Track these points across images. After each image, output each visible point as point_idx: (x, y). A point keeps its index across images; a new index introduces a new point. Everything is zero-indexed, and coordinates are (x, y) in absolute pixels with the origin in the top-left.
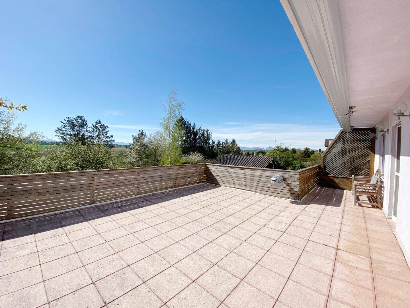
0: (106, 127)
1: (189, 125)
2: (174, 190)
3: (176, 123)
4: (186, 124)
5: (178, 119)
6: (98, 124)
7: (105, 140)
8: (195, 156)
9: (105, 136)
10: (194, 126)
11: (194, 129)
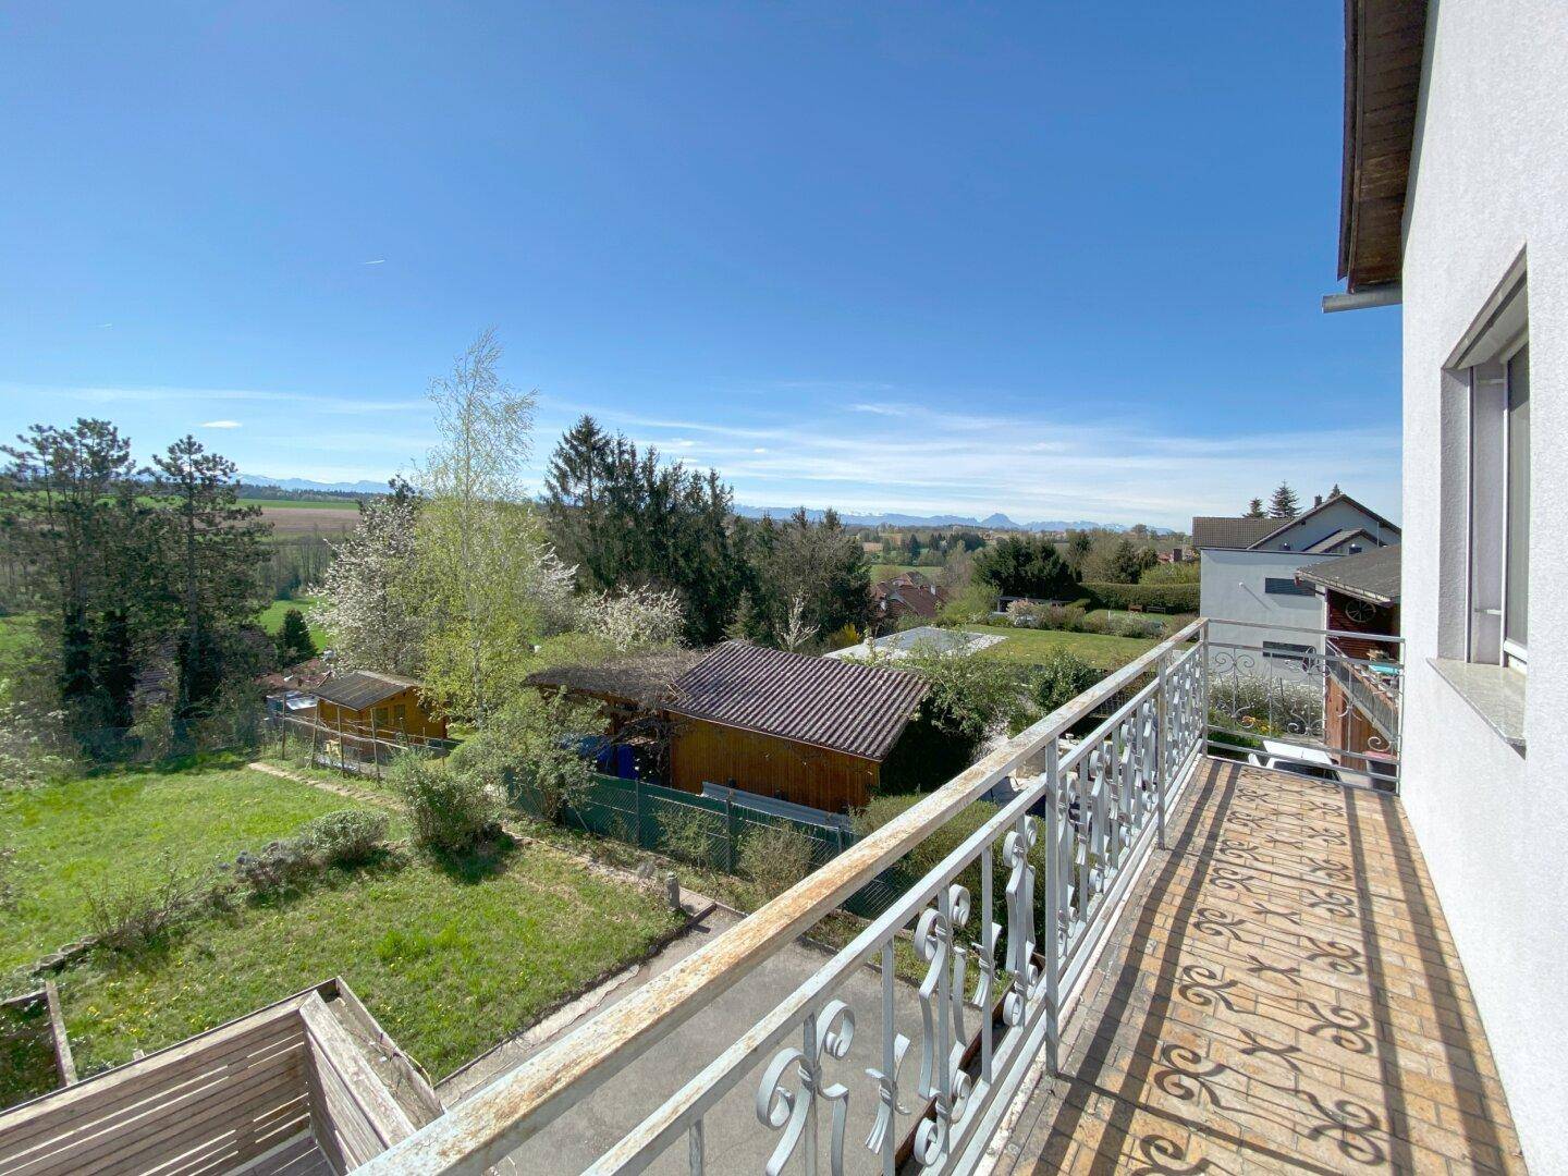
0: (228, 470)
1: (626, 456)
3: (562, 449)
4: (608, 452)
5: (574, 432)
6: (186, 457)
7: (225, 525)
8: (642, 603)
9: (222, 509)
10: (650, 459)
11: (651, 472)
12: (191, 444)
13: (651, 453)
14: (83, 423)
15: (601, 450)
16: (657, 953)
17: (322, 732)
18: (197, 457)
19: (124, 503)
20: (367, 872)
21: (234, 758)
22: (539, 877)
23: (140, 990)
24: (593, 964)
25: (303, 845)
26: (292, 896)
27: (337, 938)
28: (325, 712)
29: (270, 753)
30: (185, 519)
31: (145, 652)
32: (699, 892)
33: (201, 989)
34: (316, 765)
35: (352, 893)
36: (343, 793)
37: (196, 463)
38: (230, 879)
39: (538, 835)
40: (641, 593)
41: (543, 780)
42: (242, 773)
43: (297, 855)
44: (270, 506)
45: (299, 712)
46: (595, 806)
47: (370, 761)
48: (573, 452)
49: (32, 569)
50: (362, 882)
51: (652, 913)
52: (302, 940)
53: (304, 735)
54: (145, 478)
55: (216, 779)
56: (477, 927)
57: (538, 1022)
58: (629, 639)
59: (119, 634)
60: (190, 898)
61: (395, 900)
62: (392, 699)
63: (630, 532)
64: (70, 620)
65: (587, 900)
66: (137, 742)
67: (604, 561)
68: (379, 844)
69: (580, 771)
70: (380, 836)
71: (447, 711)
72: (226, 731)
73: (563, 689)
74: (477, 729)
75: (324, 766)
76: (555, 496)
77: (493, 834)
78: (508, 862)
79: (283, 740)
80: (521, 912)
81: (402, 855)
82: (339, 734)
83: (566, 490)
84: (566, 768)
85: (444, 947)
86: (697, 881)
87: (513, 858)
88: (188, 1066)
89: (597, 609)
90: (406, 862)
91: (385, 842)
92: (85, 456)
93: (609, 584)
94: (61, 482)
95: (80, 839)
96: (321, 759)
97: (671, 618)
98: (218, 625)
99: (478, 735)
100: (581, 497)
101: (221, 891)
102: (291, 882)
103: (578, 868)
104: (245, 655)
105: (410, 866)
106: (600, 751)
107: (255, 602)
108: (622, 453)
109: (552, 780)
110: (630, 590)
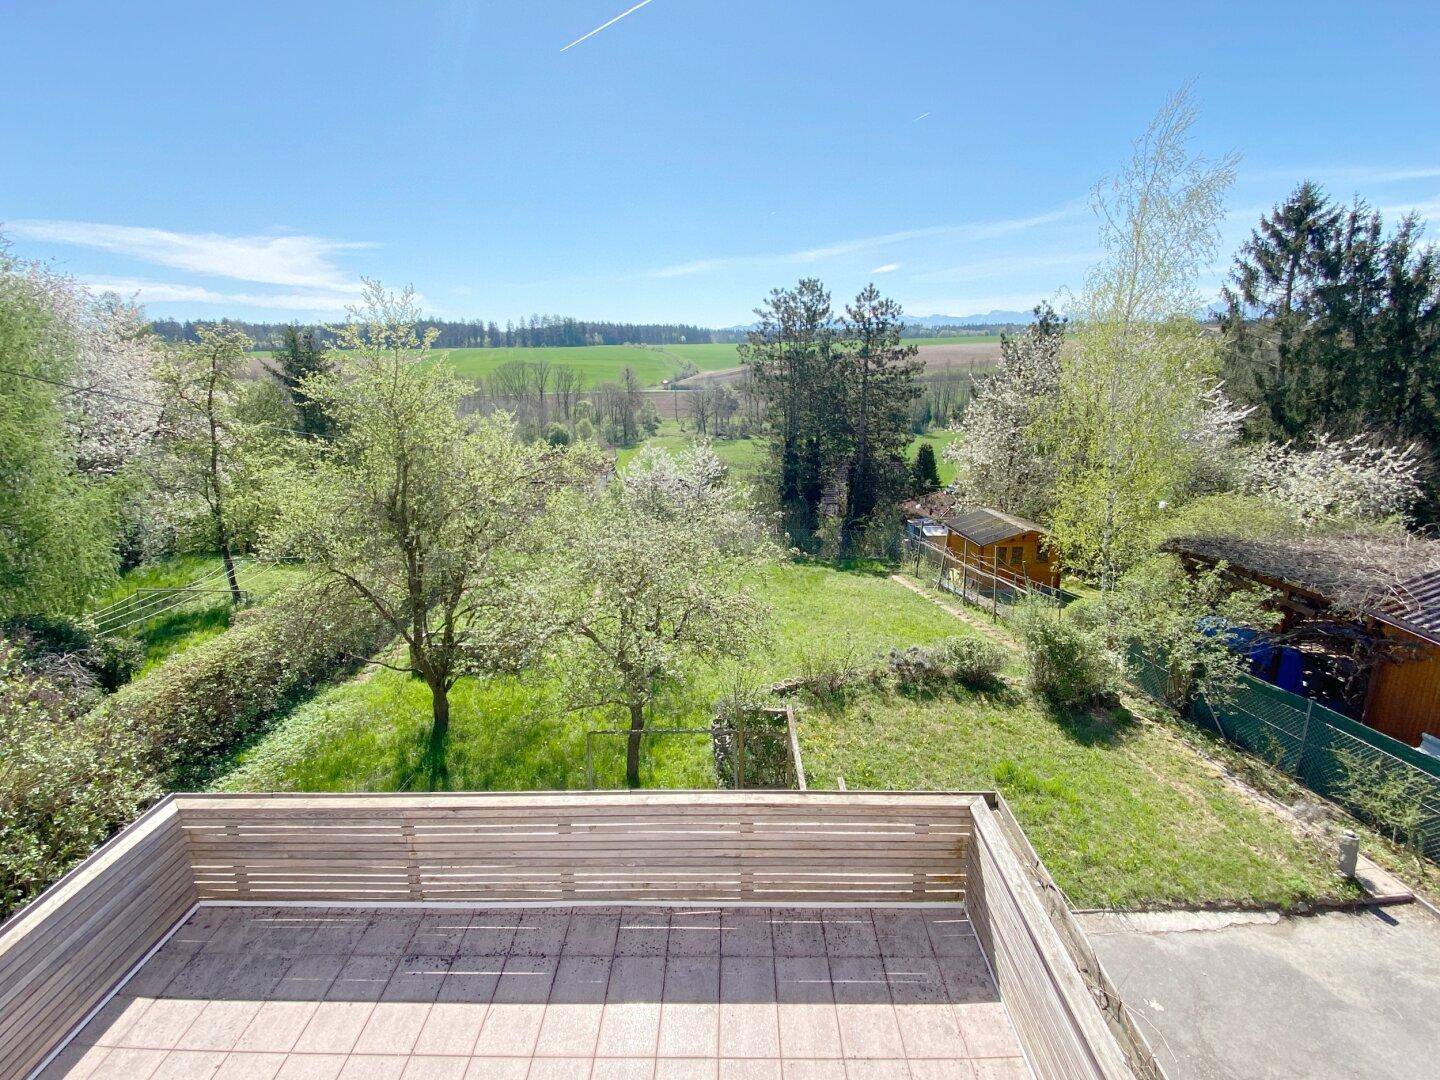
0: (896, 313)
1: (1362, 236)
2: (738, 910)
3: (1257, 239)
4: (1332, 233)
5: (1281, 211)
6: (867, 304)
7: (889, 365)
8: (1346, 460)
9: (888, 350)
10: (1405, 235)
11: (1402, 258)
12: (871, 292)
13: (1409, 225)
14: (803, 284)
15: (1319, 235)
16: (1309, 914)
17: (948, 559)
18: (875, 303)
19: (825, 349)
20: (986, 697)
21: (882, 568)
22: (1159, 765)
23: (827, 728)
24: (1218, 885)
25: (938, 657)
26: (927, 696)
27: (961, 745)
28: (953, 542)
29: (907, 570)
30: (862, 361)
31: (828, 473)
32: (1388, 870)
33: (864, 743)
34: (941, 588)
35: (974, 710)
36: (963, 619)
37: (874, 309)
38: (884, 666)
39: (1159, 719)
40: (1348, 447)
41: (1177, 663)
42: (888, 581)
43: (933, 664)
44: (927, 344)
45: (930, 539)
46: (1241, 712)
47: (988, 595)
48: (1273, 242)
49: (770, 405)
50: (982, 705)
51: (1309, 865)
52: (933, 734)
53: (934, 560)
54: (841, 327)
55: (870, 580)
56: (1085, 788)
57: (1144, 910)
58: (1320, 510)
59: (815, 459)
60: (858, 672)
61: (1010, 732)
62: (1013, 540)
63: (1344, 353)
64: (788, 445)
65: (1218, 813)
66: (819, 542)
67: (1291, 397)
68: (999, 676)
69: (1228, 669)
70: (997, 668)
71: (1069, 563)
72: (877, 545)
73: (1223, 564)
74: (1097, 587)
75: (948, 591)
76: (1234, 308)
77: (1110, 702)
78: (1124, 736)
79: (918, 560)
80: (1135, 793)
81: (1015, 693)
82: (964, 564)
83: (1251, 298)
84: (1208, 659)
85: (1054, 794)
86: (1384, 854)
87: (1130, 735)
88: (892, 813)
89: (1270, 464)
90: (1021, 701)
91: (1002, 675)
92: (803, 311)
93: (1293, 429)
94: (788, 334)
95: (791, 606)
96: (945, 584)
97: (1396, 486)
98: (876, 454)
99: (1099, 594)
100: (1272, 308)
101: (878, 674)
102: (926, 684)
103: (1209, 774)
104: (894, 482)
105: (1025, 705)
106: (1255, 648)
107: (903, 436)
108: (1354, 231)
109: (1188, 666)
110: (1329, 441)
